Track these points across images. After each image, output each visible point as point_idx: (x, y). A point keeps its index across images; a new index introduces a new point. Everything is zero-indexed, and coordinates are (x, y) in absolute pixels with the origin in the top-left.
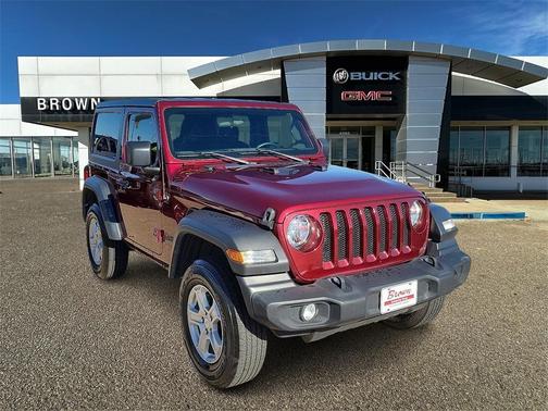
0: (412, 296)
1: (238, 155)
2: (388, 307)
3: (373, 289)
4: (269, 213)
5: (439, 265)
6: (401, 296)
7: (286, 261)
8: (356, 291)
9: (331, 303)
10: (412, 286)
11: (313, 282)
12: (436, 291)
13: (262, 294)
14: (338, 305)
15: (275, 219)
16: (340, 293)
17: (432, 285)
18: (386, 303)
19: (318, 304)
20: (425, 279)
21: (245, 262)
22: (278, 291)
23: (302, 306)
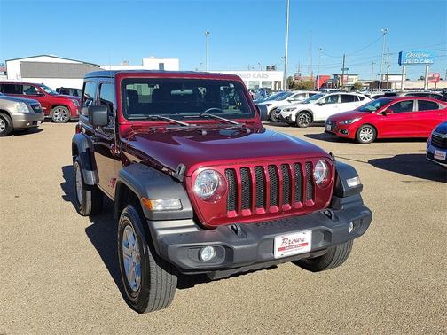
0: (306, 244)
1: (181, 118)
2: (281, 252)
3: (267, 236)
4: (180, 168)
5: (336, 217)
6: (295, 243)
7: (191, 209)
8: (250, 237)
9: (226, 247)
10: (307, 235)
11: (215, 228)
12: (330, 240)
13: (165, 236)
14: (232, 249)
15: (185, 173)
16: (235, 239)
17: (327, 235)
18: (280, 249)
19: (215, 247)
20: (321, 230)
21: (154, 209)
22: (181, 234)
23: (201, 248)
